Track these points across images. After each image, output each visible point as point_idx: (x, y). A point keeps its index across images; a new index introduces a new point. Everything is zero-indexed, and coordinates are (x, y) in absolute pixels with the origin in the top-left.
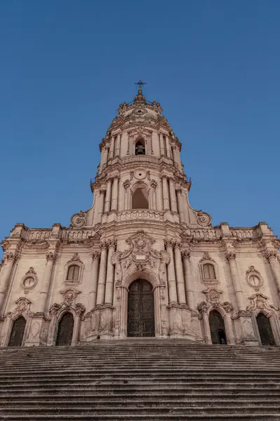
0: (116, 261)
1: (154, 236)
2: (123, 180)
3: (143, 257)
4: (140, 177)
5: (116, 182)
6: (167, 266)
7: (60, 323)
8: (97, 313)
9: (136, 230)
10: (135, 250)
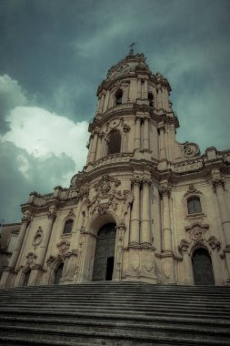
0: (85, 209)
1: (119, 178)
3: (107, 201)
4: (114, 126)
6: (131, 205)
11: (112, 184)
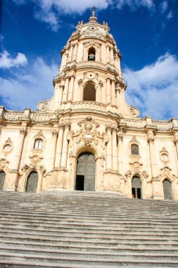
0: (70, 138)
1: (99, 122)
2: (78, 78)
3: (90, 136)
4: (90, 77)
5: (72, 79)
6: (106, 143)
7: (29, 177)
8: (55, 173)
9: (86, 116)
10: (84, 131)
11: (94, 125)
